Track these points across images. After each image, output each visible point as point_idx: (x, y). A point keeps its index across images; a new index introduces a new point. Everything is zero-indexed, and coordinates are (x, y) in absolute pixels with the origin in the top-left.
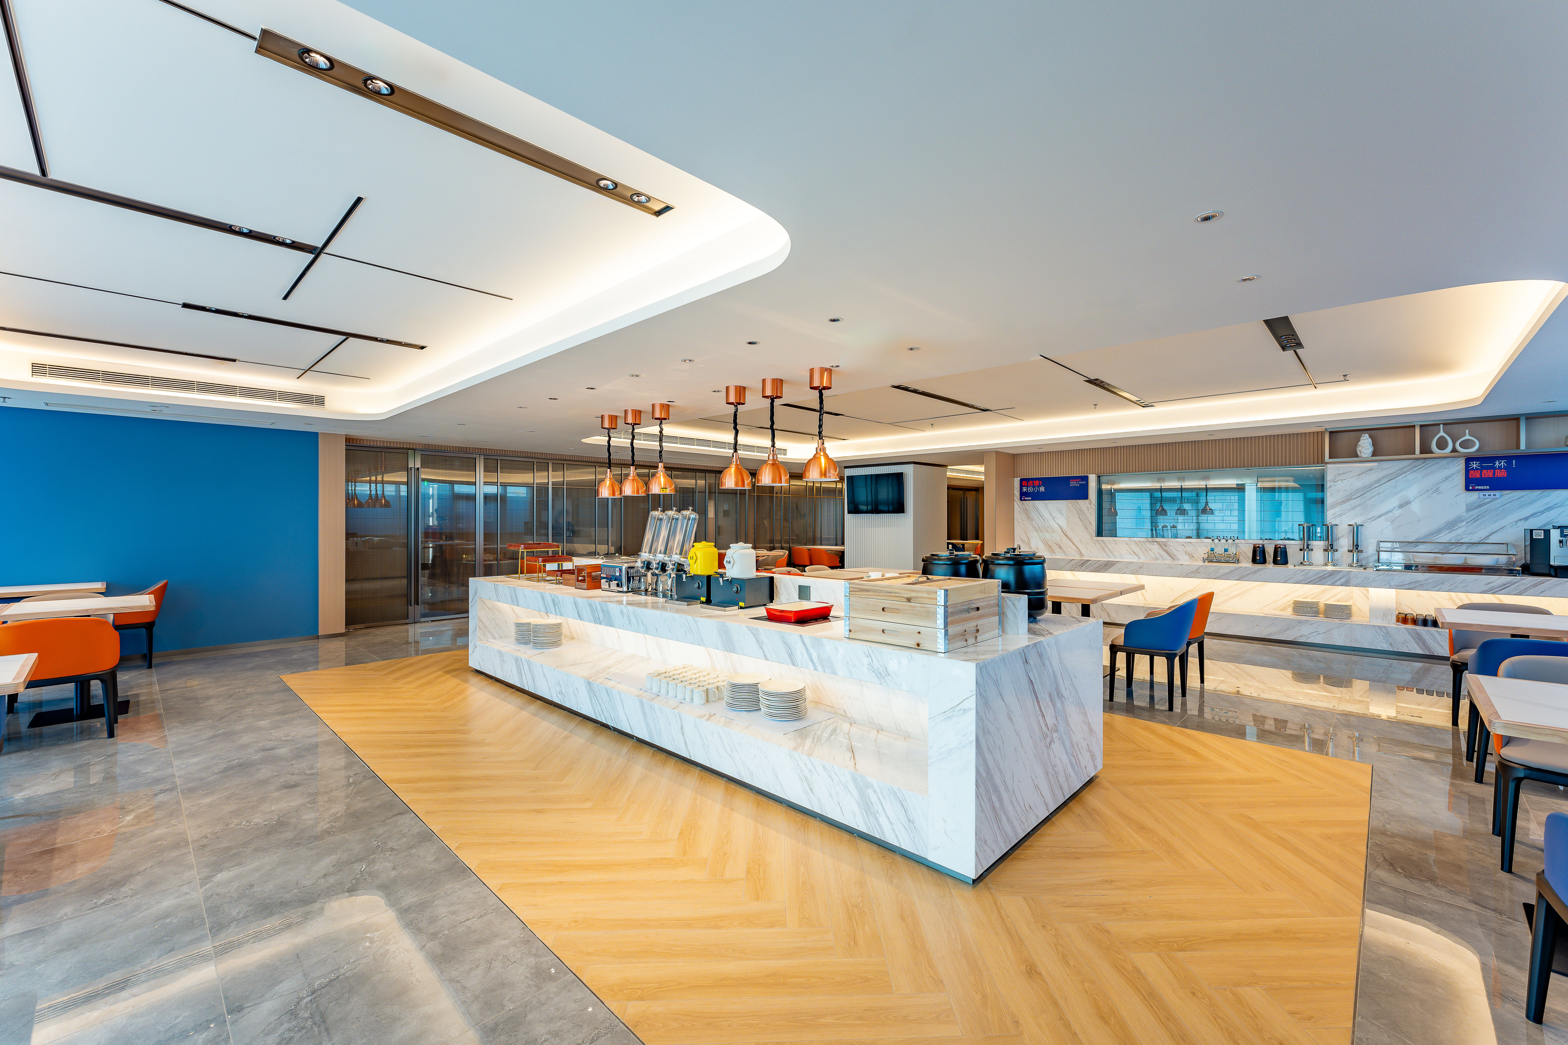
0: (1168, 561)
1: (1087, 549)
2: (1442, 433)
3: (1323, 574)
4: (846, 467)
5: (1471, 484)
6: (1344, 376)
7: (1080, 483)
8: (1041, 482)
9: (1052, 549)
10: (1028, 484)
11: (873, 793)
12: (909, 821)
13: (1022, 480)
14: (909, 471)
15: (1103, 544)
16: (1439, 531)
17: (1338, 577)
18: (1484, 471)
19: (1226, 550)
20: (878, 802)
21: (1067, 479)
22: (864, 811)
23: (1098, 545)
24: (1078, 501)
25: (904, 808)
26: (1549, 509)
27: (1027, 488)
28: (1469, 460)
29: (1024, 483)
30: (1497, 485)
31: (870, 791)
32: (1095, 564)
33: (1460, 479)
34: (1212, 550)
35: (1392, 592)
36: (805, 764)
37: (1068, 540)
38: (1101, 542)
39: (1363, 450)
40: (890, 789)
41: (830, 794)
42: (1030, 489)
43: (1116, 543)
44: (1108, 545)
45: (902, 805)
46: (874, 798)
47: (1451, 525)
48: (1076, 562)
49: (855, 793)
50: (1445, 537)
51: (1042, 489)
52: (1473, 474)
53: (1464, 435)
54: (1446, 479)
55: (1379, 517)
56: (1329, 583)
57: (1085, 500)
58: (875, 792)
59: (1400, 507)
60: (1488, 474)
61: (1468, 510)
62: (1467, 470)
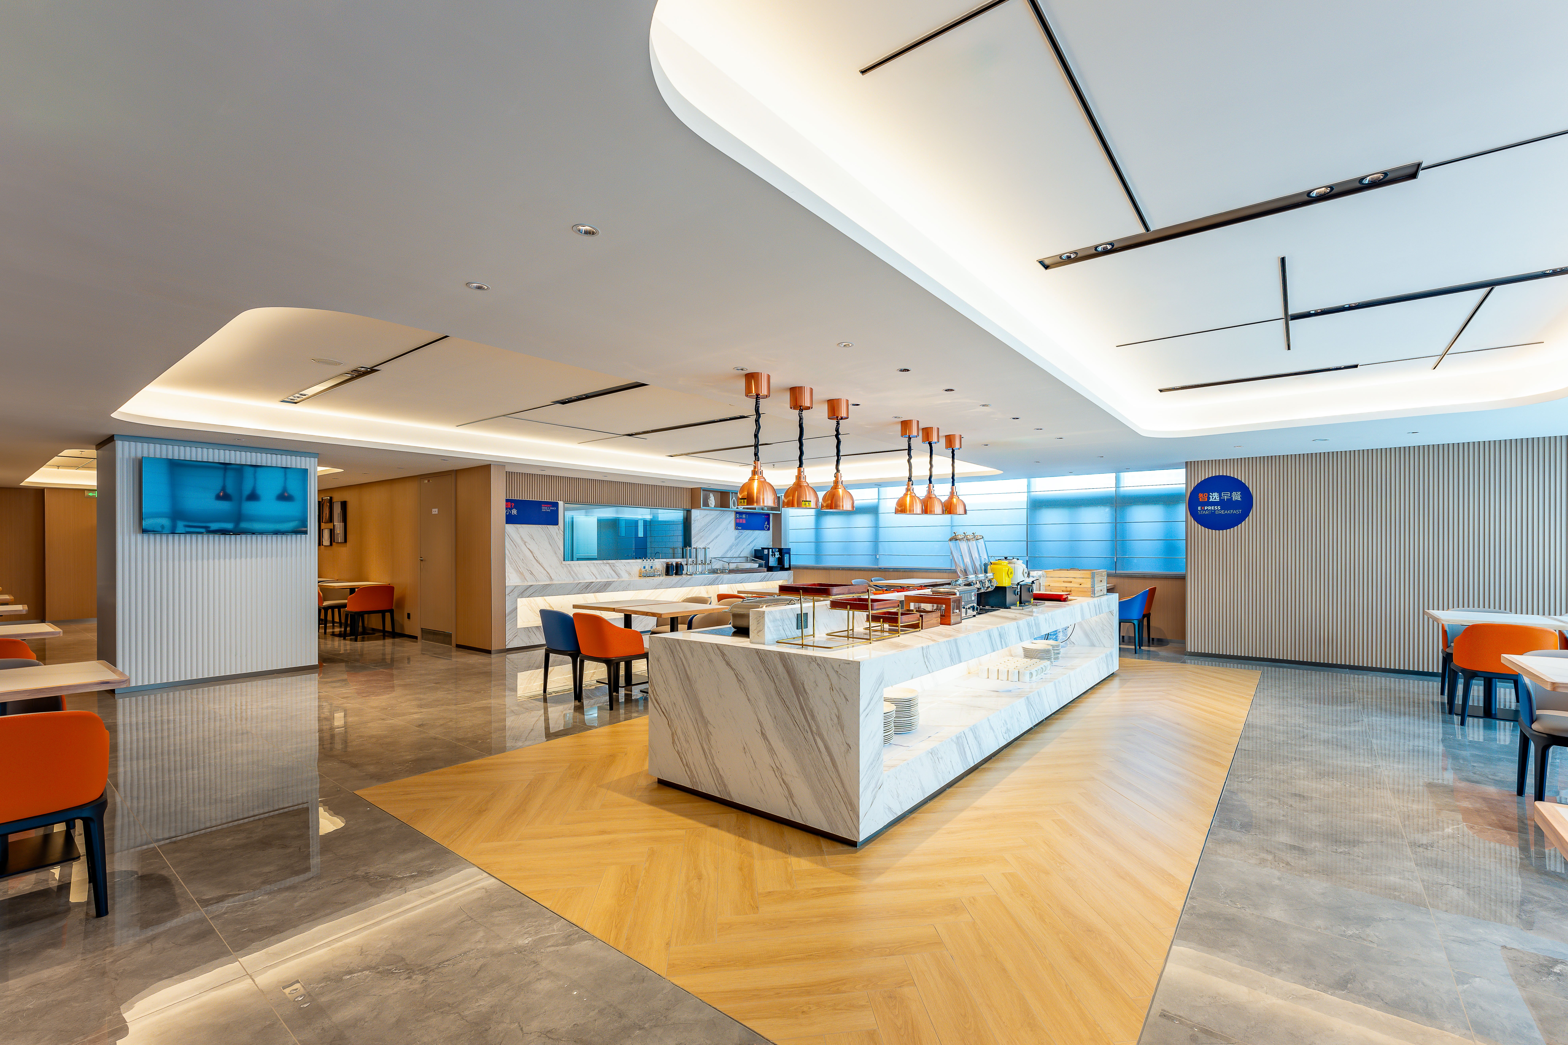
1: (557, 573)
5: (739, 526)
7: (551, 508)
8: (513, 504)
9: (523, 575)
14: (313, 467)
15: (569, 568)
19: (650, 568)
21: (539, 504)
23: (565, 569)
24: (548, 526)
28: (737, 513)
30: (743, 527)
32: (597, 585)
33: (733, 524)
34: (643, 568)
37: (538, 565)
38: (568, 566)
39: (711, 503)
43: (580, 567)
44: (574, 568)
47: (731, 548)
51: (515, 512)
52: (738, 521)
54: (730, 523)
55: (711, 542)
57: (555, 527)
59: (716, 537)
60: (741, 521)
61: (736, 540)
62: (736, 518)
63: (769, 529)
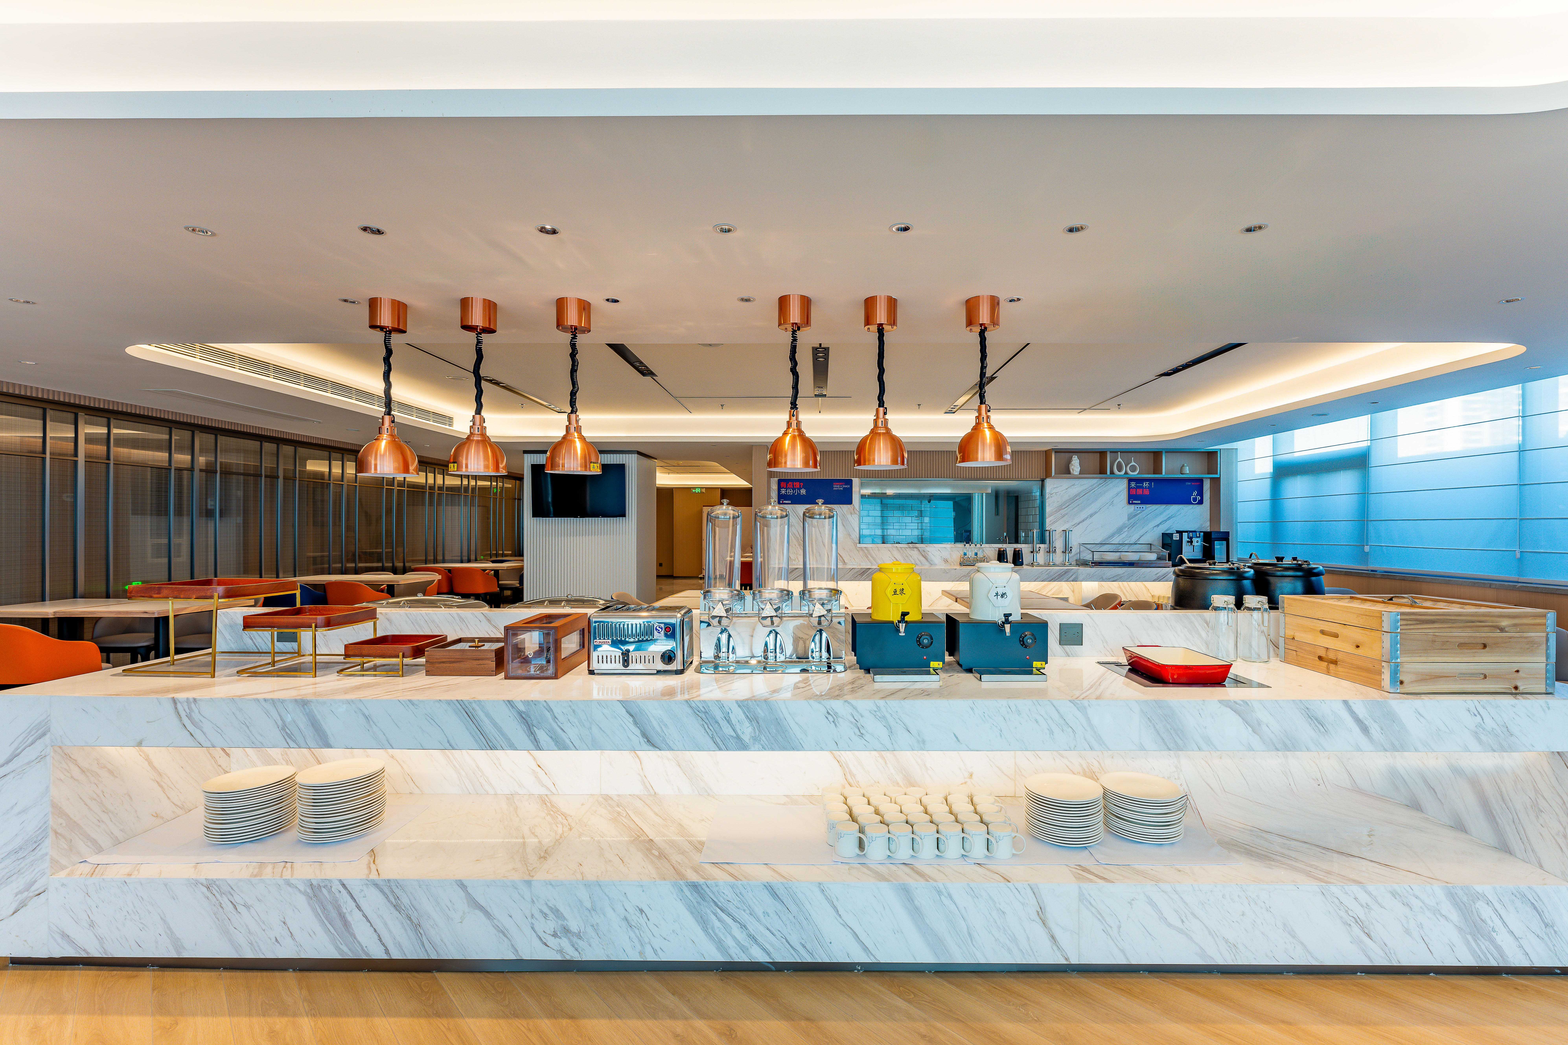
0: (927, 566)
1: (850, 557)
2: (1119, 459)
3: (1061, 572)
4: (525, 452)
5: (1133, 498)
6: (1119, 405)
7: (844, 486)
8: (802, 484)
10: (787, 486)
11: (1486, 906)
12: (1546, 925)
13: (780, 481)
14: (631, 462)
15: (866, 551)
16: (1113, 535)
17: (1071, 574)
18: (1138, 490)
19: (976, 554)
20: (1494, 917)
21: (831, 482)
22: (1469, 937)
23: (861, 552)
24: (841, 506)
25: (1537, 911)
26: (1169, 518)
27: (786, 490)
28: (1130, 480)
29: (782, 484)
30: (1146, 500)
31: (1481, 905)
33: (1124, 495)
34: (965, 554)
35: (1096, 583)
36: (1356, 899)
38: (864, 549)
39: (1075, 469)
40: (1515, 892)
41: (1407, 932)
42: (790, 492)
43: (879, 550)
44: (872, 552)
45: (1535, 908)
46: (1486, 912)
47: (1120, 530)
48: (856, 571)
49: (1454, 916)
50: (1116, 540)
51: (803, 492)
52: (1133, 492)
53: (1131, 462)
54: (1117, 494)
55: (1079, 524)
56: (1064, 580)
57: (849, 506)
58: (1489, 903)
59: (1091, 516)
60: (1140, 492)
61: (1129, 519)
62: (1129, 488)
63: (1201, 502)
